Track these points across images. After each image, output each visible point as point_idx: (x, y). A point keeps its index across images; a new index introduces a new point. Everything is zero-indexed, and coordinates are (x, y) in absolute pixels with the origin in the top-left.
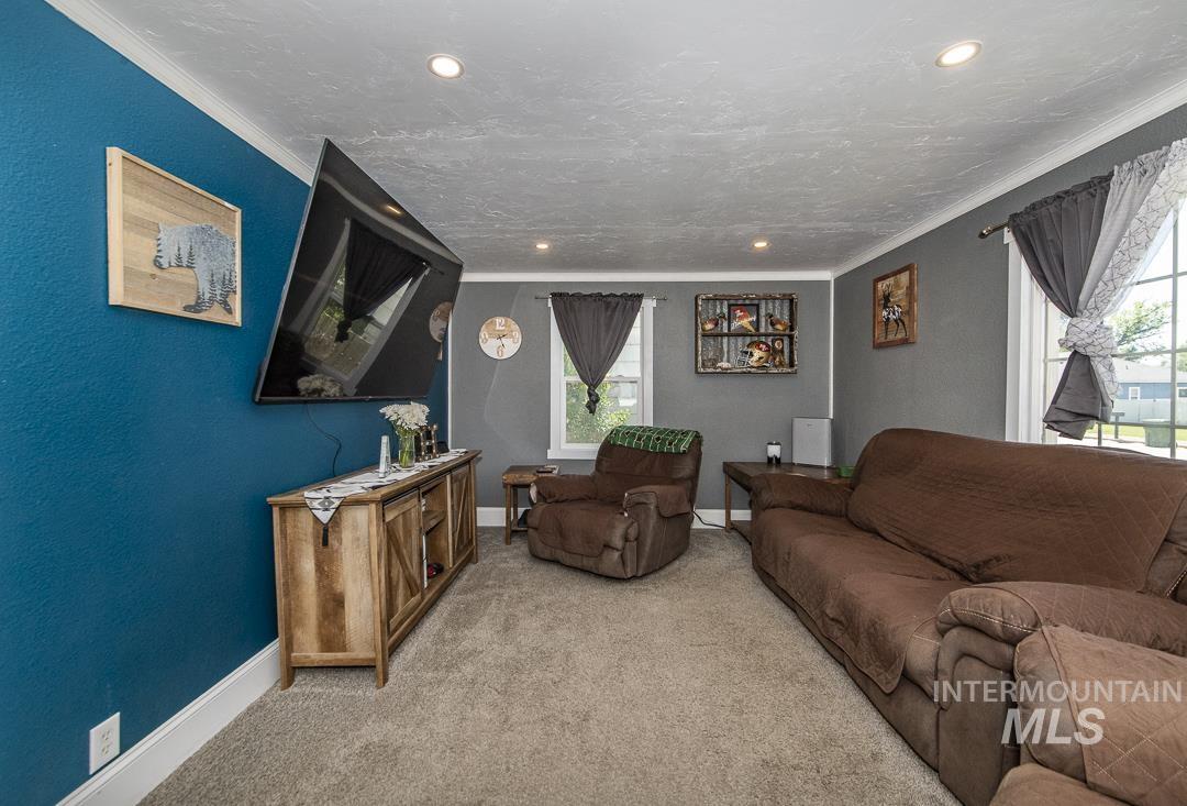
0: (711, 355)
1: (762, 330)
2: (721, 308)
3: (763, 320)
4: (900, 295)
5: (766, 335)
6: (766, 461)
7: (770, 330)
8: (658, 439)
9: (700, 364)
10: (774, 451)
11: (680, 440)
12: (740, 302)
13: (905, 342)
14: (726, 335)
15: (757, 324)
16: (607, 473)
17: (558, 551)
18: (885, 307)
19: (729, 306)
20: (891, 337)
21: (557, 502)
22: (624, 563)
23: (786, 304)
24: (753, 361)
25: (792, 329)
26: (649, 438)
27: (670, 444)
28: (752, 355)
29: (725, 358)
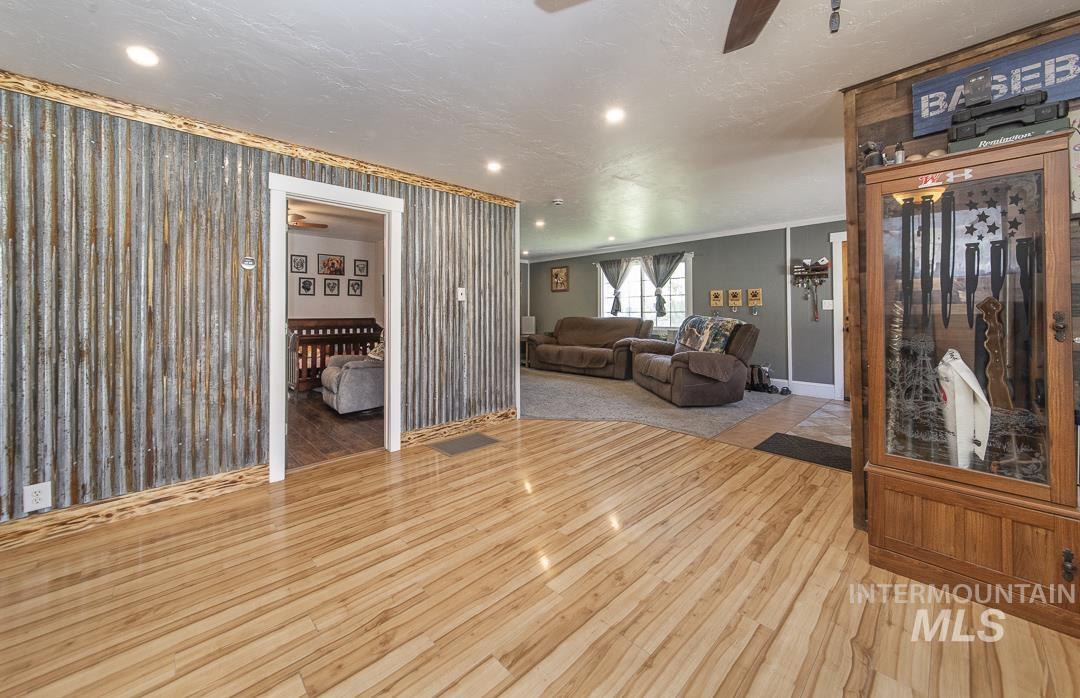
4: (562, 275)
13: (565, 290)
18: (556, 278)
20: (558, 289)
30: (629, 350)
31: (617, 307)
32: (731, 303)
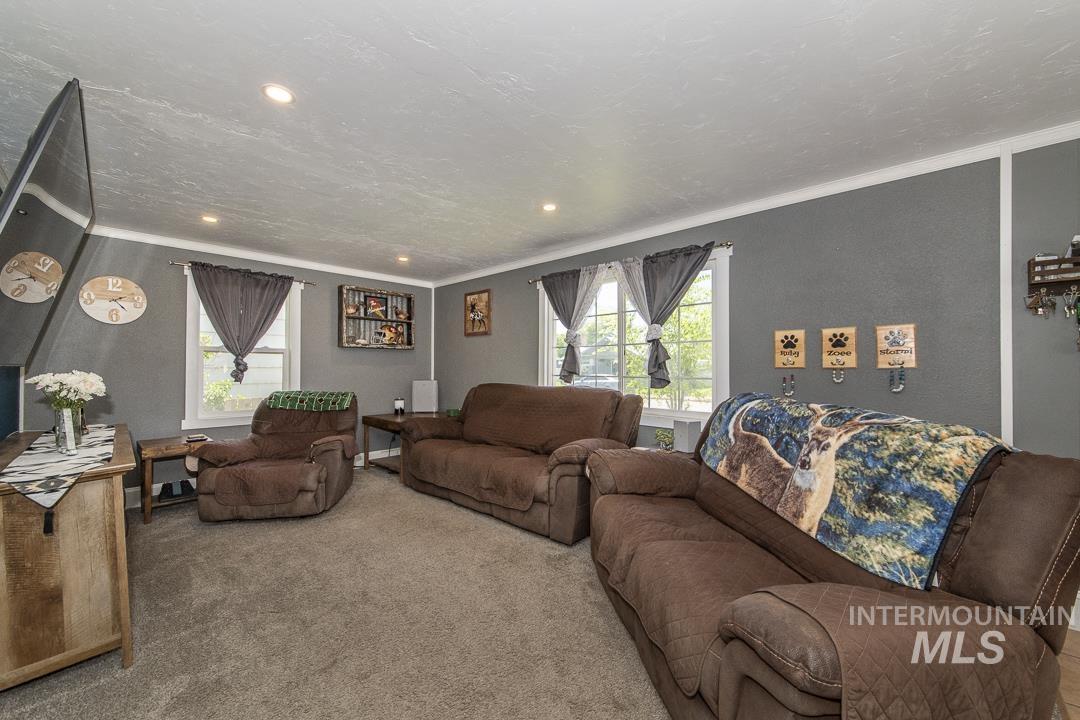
0: (351, 333)
1: (389, 318)
2: (359, 298)
3: (389, 310)
4: (481, 305)
5: (392, 321)
6: (393, 412)
7: (395, 318)
8: (321, 400)
9: (345, 340)
10: (399, 404)
11: (342, 400)
12: (373, 295)
13: (485, 333)
14: (363, 318)
15: (385, 313)
16: (269, 434)
17: (242, 508)
18: (472, 311)
19: (365, 297)
20: (475, 330)
21: (230, 465)
22: (316, 501)
23: (405, 301)
24: (386, 340)
25: (409, 318)
26: (311, 400)
27: (334, 403)
28: (384, 336)
29: (362, 336)
30: (582, 475)
31: (570, 368)
32: (828, 361)
